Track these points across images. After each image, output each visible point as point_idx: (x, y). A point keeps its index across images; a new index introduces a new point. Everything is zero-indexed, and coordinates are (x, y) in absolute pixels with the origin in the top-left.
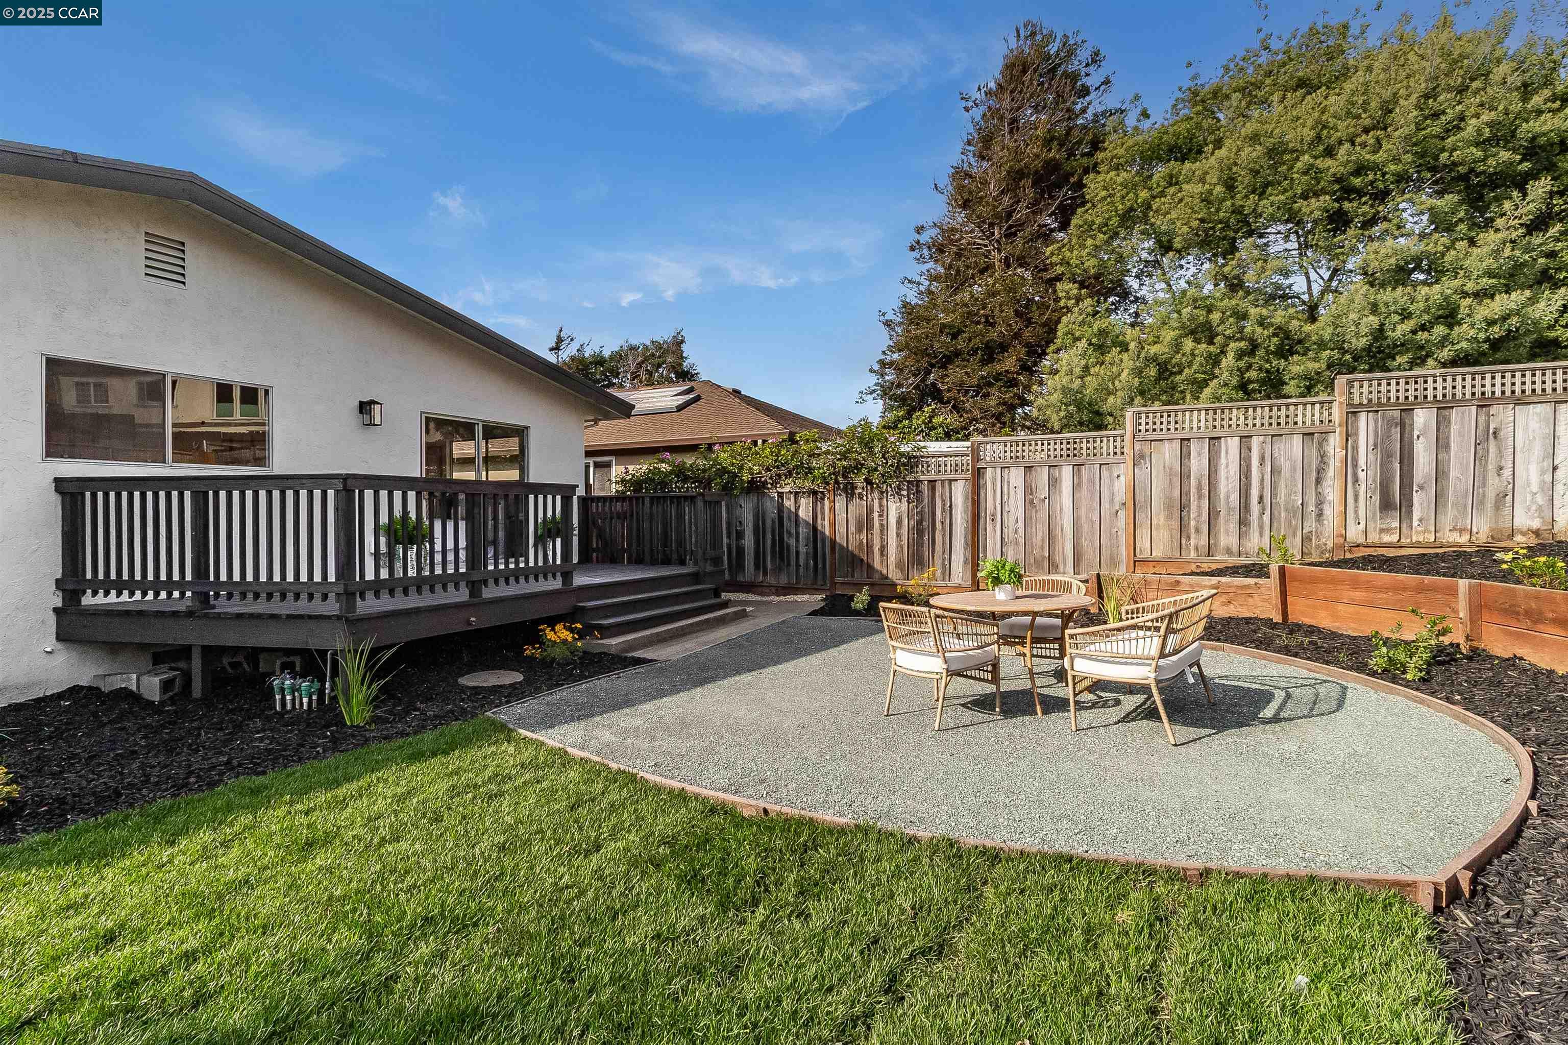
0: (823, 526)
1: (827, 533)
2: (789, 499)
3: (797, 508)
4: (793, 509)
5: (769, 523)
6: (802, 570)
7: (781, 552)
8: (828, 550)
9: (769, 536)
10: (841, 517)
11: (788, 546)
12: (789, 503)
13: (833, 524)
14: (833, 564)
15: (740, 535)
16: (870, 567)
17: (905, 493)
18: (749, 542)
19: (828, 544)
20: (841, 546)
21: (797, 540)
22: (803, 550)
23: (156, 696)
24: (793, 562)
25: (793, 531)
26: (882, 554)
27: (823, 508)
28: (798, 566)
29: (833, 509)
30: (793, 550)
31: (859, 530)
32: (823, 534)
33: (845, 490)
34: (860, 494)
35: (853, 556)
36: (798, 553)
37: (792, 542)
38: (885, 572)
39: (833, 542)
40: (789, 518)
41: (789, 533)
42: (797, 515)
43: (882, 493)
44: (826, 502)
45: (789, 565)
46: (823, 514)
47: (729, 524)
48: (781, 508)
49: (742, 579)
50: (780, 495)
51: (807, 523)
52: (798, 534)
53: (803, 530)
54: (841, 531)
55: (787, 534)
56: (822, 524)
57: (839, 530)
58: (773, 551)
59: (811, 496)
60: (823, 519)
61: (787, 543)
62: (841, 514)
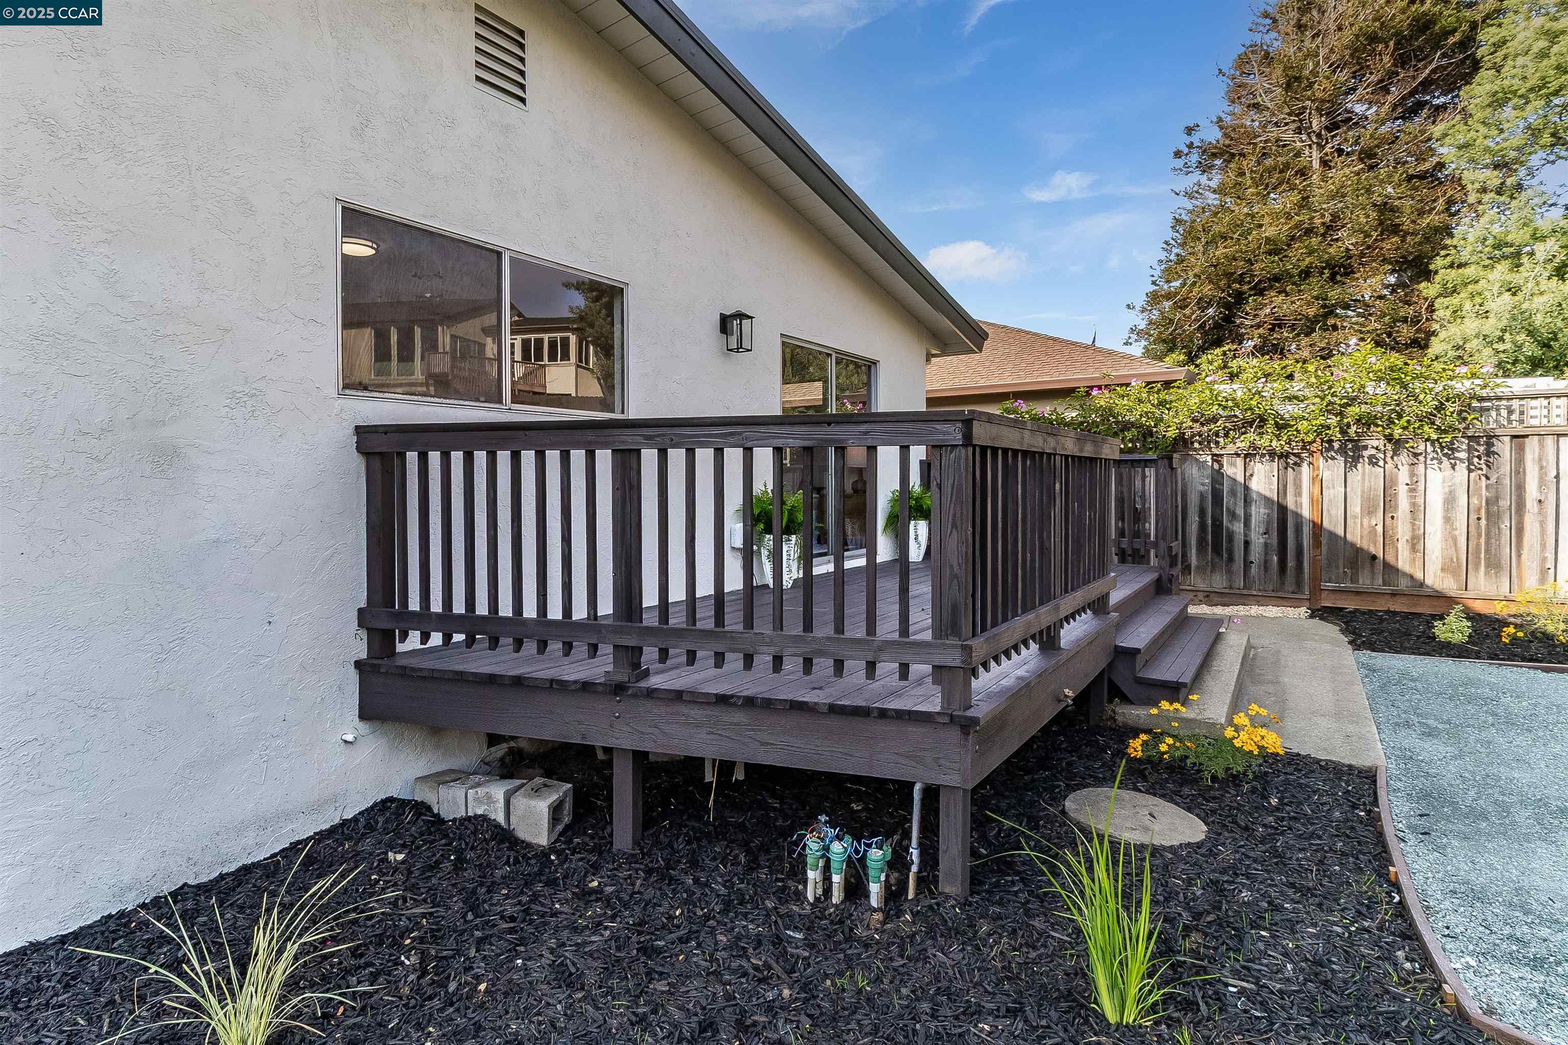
0: (1298, 504)
1: (1306, 515)
2: (1234, 465)
3: (1248, 478)
4: (1240, 479)
5: (1195, 501)
6: (1254, 570)
7: (1217, 541)
8: (1306, 540)
9: (1194, 519)
10: (1334, 492)
11: (1231, 536)
12: (1234, 470)
13: (1319, 502)
14: (1314, 562)
16: (1390, 570)
17: (1463, 455)
19: (1306, 530)
20: (1332, 535)
21: (1248, 525)
22: (1257, 540)
23: (541, 837)
24: (1239, 557)
25: (1240, 511)
26: (1413, 548)
27: (1298, 478)
28: (1247, 564)
29: (1318, 480)
30: (1239, 539)
31: (1369, 511)
32: (1298, 516)
33: (1343, 451)
34: (1371, 457)
35: (1357, 552)
36: (1247, 543)
37: (1238, 528)
38: (1419, 575)
39: (1317, 528)
40: (1233, 493)
41: (1233, 515)
42: (1247, 488)
43: (1416, 455)
44: (1305, 469)
45: (1231, 559)
46: (1298, 486)
47: (1120, 500)
48: (1217, 477)
50: (1217, 458)
51: (1267, 500)
52: (1249, 516)
53: (1258, 513)
54: (1333, 512)
55: (1228, 516)
56: (1296, 502)
57: (1328, 511)
58: (1201, 541)
59: (1276, 460)
60: (1298, 493)
61: (1228, 529)
62: (1334, 488)
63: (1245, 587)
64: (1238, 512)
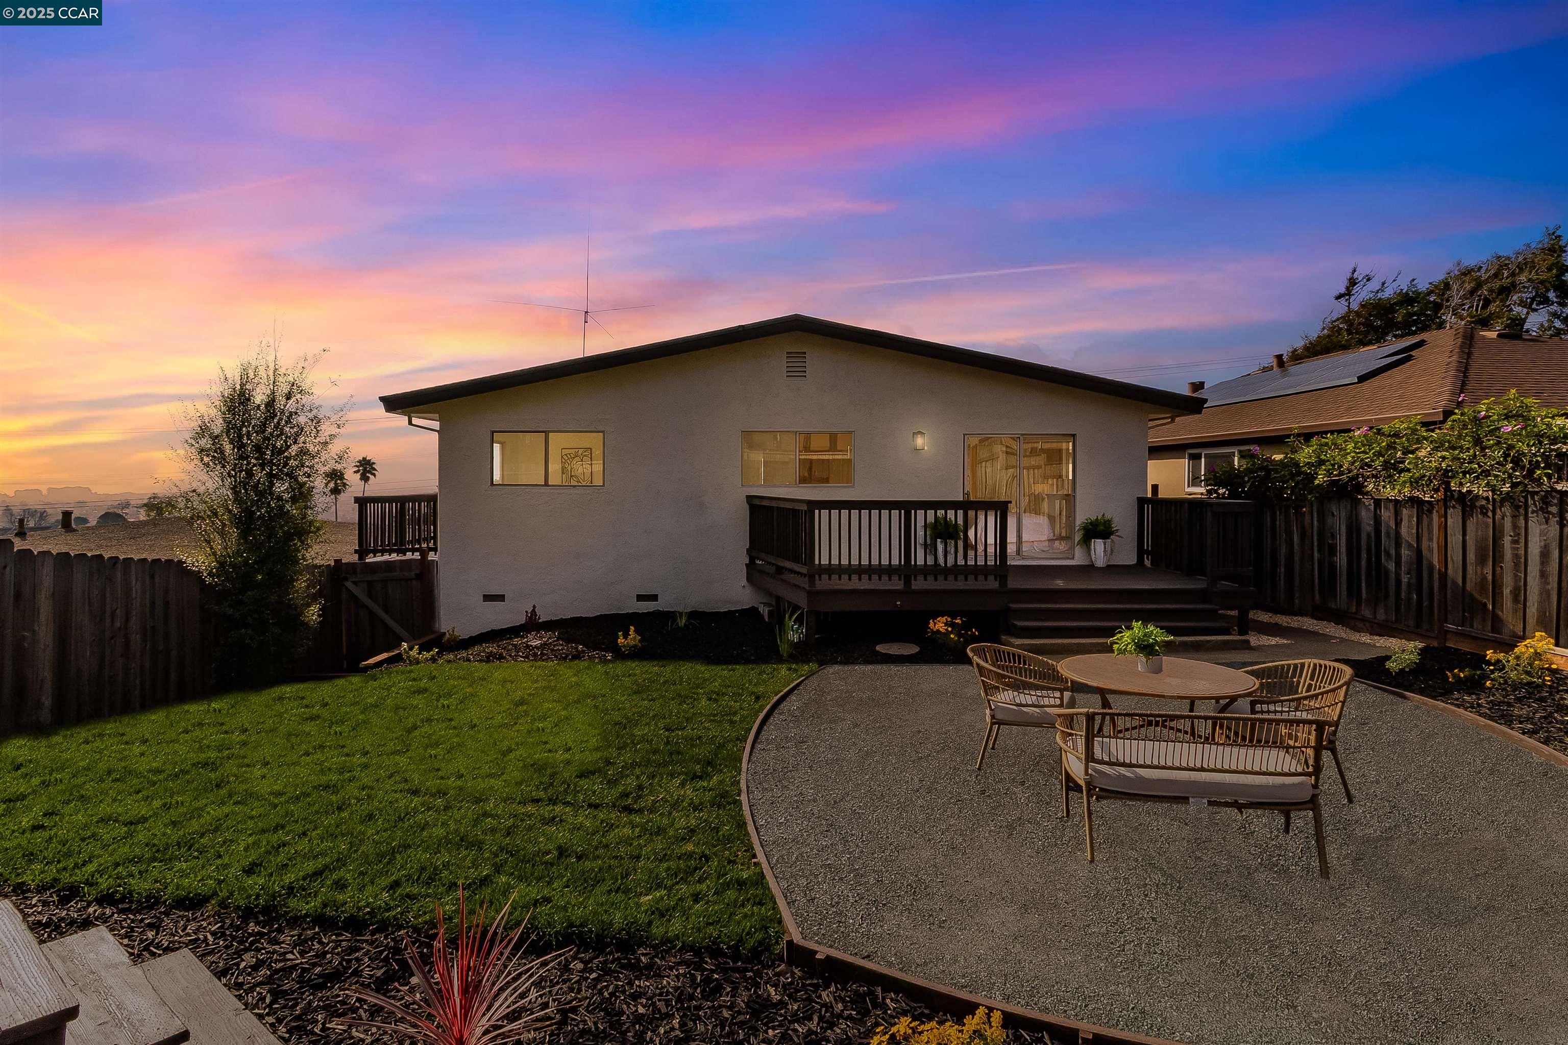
0: (1430, 550)
1: (1435, 562)
2: (1389, 507)
3: (1398, 523)
4: (1393, 525)
5: (1364, 537)
6: (1402, 606)
7: (1378, 575)
8: (1436, 585)
9: (1364, 555)
10: (1455, 539)
11: (1387, 571)
12: (1388, 517)
13: (1444, 548)
14: (1443, 604)
15: (1333, 550)
18: (1341, 559)
19: (1436, 578)
20: (1455, 583)
21: (1398, 564)
22: (1405, 578)
24: (1392, 593)
25: (1393, 552)
26: (1516, 600)
27: (1430, 524)
28: (1398, 598)
29: (1444, 528)
30: (1393, 576)
31: (1482, 561)
32: (1431, 563)
33: (1462, 501)
34: (1484, 509)
35: (1472, 598)
36: (1398, 582)
37: (1391, 566)
39: (1444, 577)
40: (1388, 534)
41: (1388, 555)
42: (1397, 534)
43: (1519, 508)
44: (1435, 516)
45: (1387, 596)
46: (1430, 532)
47: (1320, 535)
48: (1378, 521)
49: (1333, 605)
50: (1378, 502)
51: (1410, 546)
52: (1398, 556)
53: (1405, 552)
54: (1455, 558)
55: (1385, 556)
56: (1429, 546)
57: (1451, 557)
58: (1368, 575)
59: (1415, 506)
60: (1430, 539)
61: (1385, 567)
62: (1455, 535)
63: (1397, 621)
64: (1391, 552)
